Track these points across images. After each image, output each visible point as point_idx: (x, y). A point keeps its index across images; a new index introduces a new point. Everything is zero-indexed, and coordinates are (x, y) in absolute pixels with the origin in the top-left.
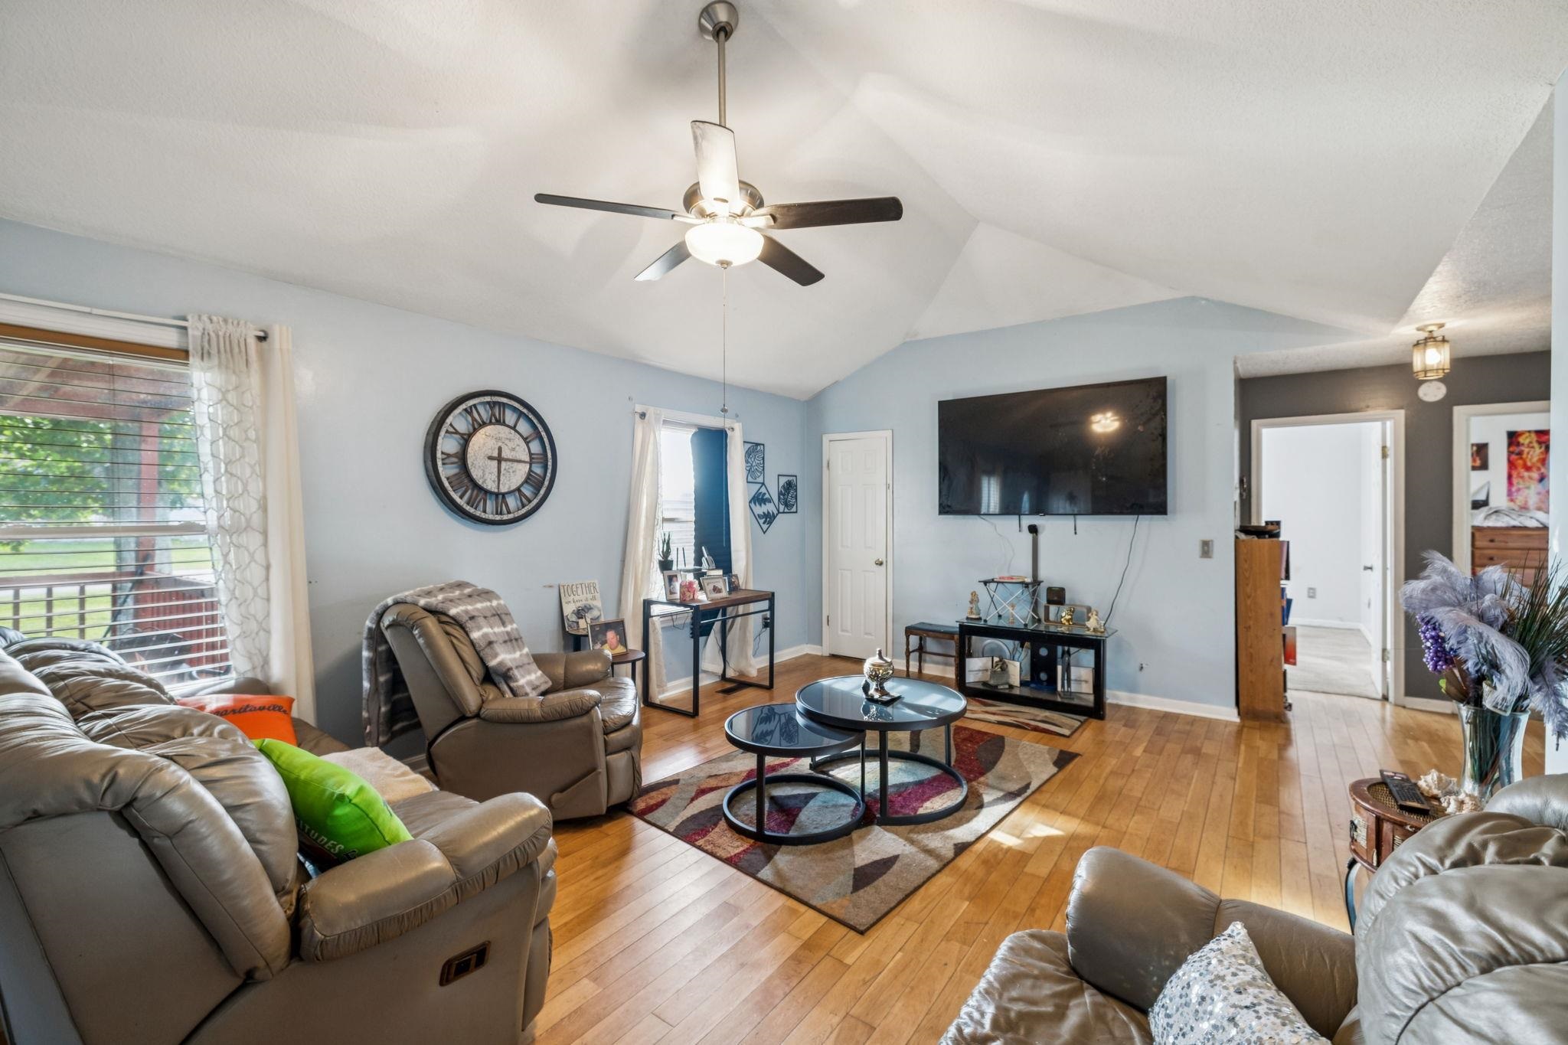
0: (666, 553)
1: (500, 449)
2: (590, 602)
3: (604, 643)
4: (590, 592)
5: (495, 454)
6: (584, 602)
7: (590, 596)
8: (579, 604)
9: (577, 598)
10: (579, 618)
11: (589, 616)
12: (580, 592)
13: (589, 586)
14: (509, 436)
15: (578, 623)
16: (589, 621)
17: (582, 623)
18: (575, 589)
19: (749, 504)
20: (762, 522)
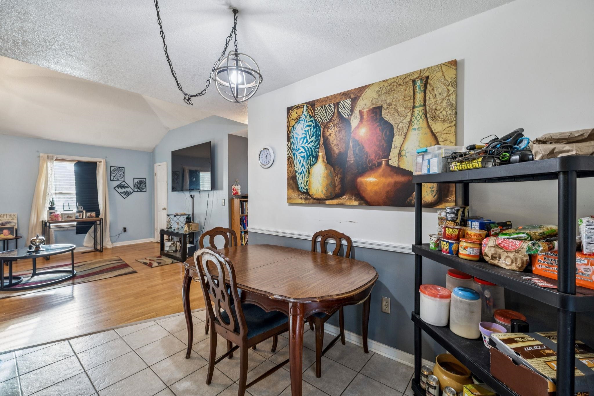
2: (11, 221)
3: (2, 233)
4: (11, 217)
6: (7, 221)
9: (2, 219)
10: (2, 226)
12: (5, 217)
13: (11, 215)
18: (2, 216)
19: (114, 188)
20: (123, 195)
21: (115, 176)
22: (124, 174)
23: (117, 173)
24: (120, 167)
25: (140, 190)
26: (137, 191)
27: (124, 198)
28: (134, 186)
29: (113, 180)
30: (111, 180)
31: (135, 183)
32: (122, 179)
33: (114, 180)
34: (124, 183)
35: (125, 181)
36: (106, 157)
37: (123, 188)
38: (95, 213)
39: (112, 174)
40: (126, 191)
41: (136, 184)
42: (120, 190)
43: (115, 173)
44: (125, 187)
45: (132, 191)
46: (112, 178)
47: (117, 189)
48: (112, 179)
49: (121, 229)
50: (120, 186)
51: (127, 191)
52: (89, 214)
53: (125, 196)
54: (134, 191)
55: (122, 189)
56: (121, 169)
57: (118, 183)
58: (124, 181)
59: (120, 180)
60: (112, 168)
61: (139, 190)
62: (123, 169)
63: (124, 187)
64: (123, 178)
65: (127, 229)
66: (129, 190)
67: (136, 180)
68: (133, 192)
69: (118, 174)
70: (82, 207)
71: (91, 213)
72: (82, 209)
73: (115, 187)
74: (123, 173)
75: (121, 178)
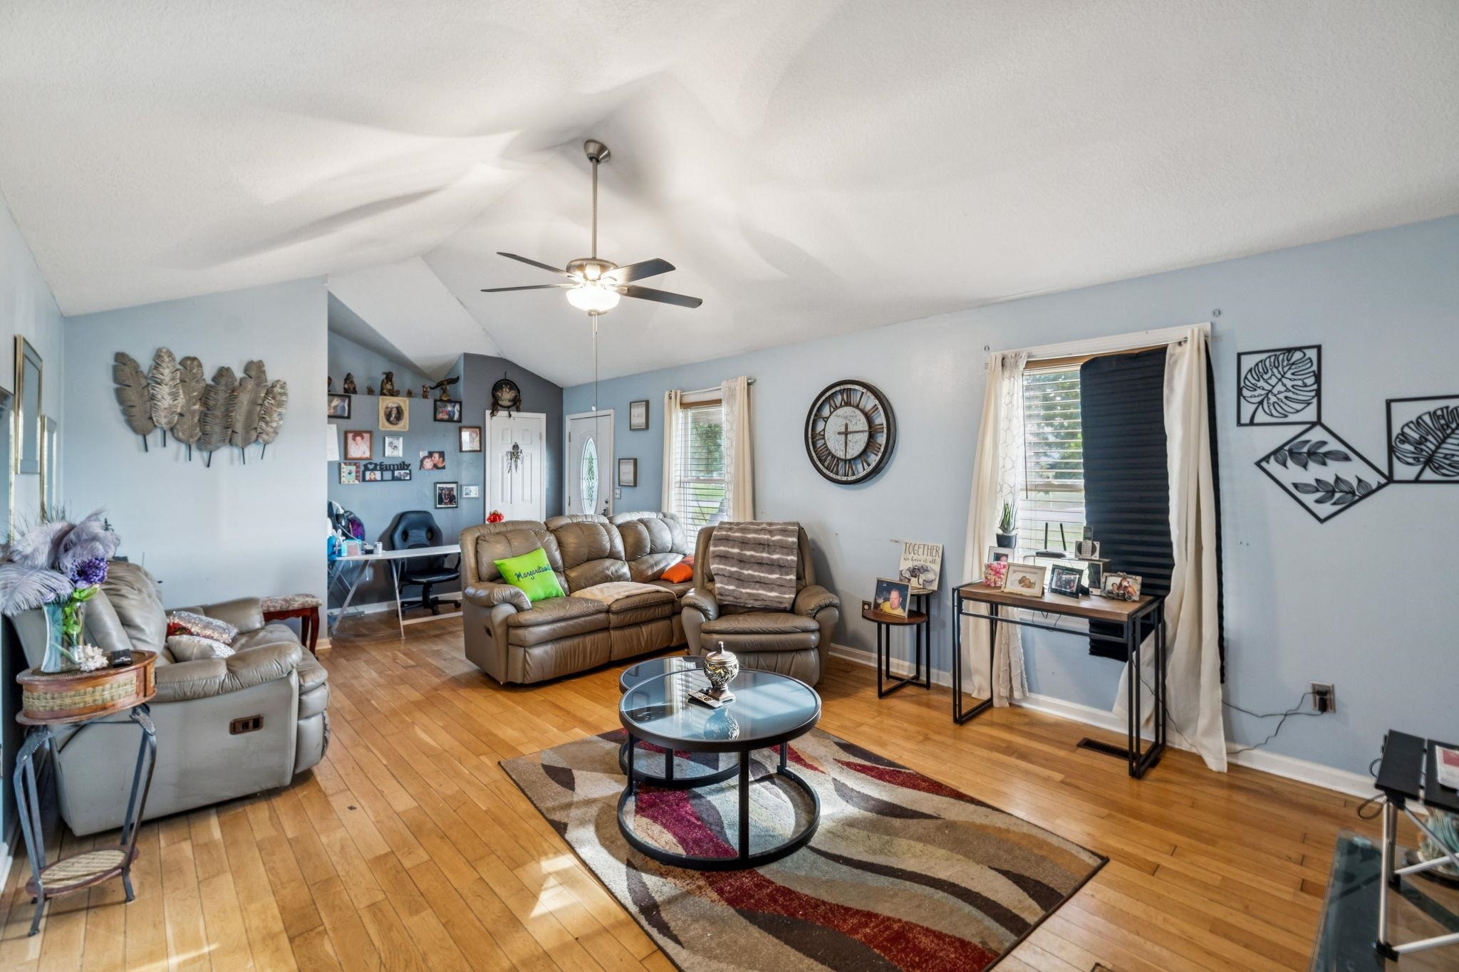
0: (1005, 524)
1: (846, 426)
2: (929, 564)
3: (887, 600)
4: (931, 555)
5: (843, 430)
6: (922, 563)
7: (930, 558)
8: (916, 563)
9: (916, 557)
10: (912, 576)
11: (923, 577)
12: (921, 552)
13: (932, 549)
14: (853, 414)
15: (909, 580)
16: (921, 581)
17: (914, 580)
18: (916, 548)
19: (1258, 464)
20: (1309, 499)
21: (1261, 403)
22: (1318, 377)
23: (1274, 381)
24: (1290, 351)
25: (1437, 469)
26: (1417, 481)
27: (1322, 521)
28: (1391, 450)
29: (1252, 423)
30: (1239, 423)
31: (1396, 430)
32: (1310, 414)
33: (1256, 420)
34: (1317, 435)
35: (1324, 421)
36: (1218, 313)
37: (1312, 465)
38: (1139, 579)
39: (1245, 393)
40: (1331, 481)
41: (1404, 438)
42: (1292, 473)
43: (1262, 383)
44: (1326, 454)
45: (1373, 479)
46: (1247, 410)
47: (1273, 466)
48: (1245, 419)
49: (1298, 687)
50: (1292, 453)
51: (1338, 479)
52: (1117, 580)
53: (1325, 509)
54: (1390, 479)
55: (1305, 466)
56: (1298, 355)
57: (1282, 435)
58: (1318, 422)
59: (1292, 418)
60: (1248, 363)
61: (1429, 474)
62: (1312, 354)
63: (1316, 455)
64: (1314, 406)
65: (1339, 696)
66: (1351, 471)
67: (1404, 415)
68: (1380, 487)
69: (1280, 387)
70: (1098, 545)
71: (1124, 578)
72: (1097, 554)
73: (1266, 459)
74: (1311, 381)
75: (1299, 406)
